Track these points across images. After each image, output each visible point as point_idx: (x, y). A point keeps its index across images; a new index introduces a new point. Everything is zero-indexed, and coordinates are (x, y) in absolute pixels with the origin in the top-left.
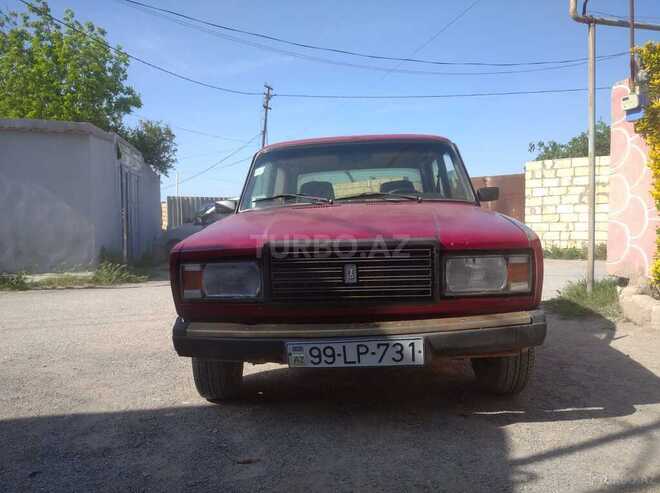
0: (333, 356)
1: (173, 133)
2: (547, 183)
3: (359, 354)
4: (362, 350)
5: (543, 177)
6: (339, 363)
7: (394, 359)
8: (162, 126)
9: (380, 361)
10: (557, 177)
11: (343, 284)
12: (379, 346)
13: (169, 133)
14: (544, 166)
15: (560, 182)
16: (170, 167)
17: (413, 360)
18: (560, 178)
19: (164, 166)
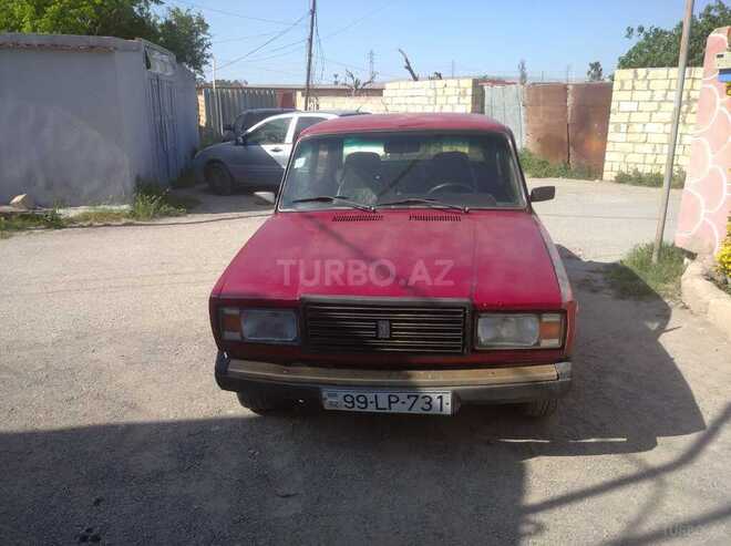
0: (366, 402)
1: (206, 22)
2: (637, 95)
3: (390, 402)
4: (393, 399)
5: (633, 88)
6: (371, 408)
7: (423, 409)
8: (194, 13)
9: (410, 409)
10: (649, 89)
11: (376, 338)
12: (409, 397)
13: (201, 22)
14: (636, 76)
15: (652, 97)
16: (206, 63)
17: (441, 410)
18: (653, 91)
19: (197, 62)
